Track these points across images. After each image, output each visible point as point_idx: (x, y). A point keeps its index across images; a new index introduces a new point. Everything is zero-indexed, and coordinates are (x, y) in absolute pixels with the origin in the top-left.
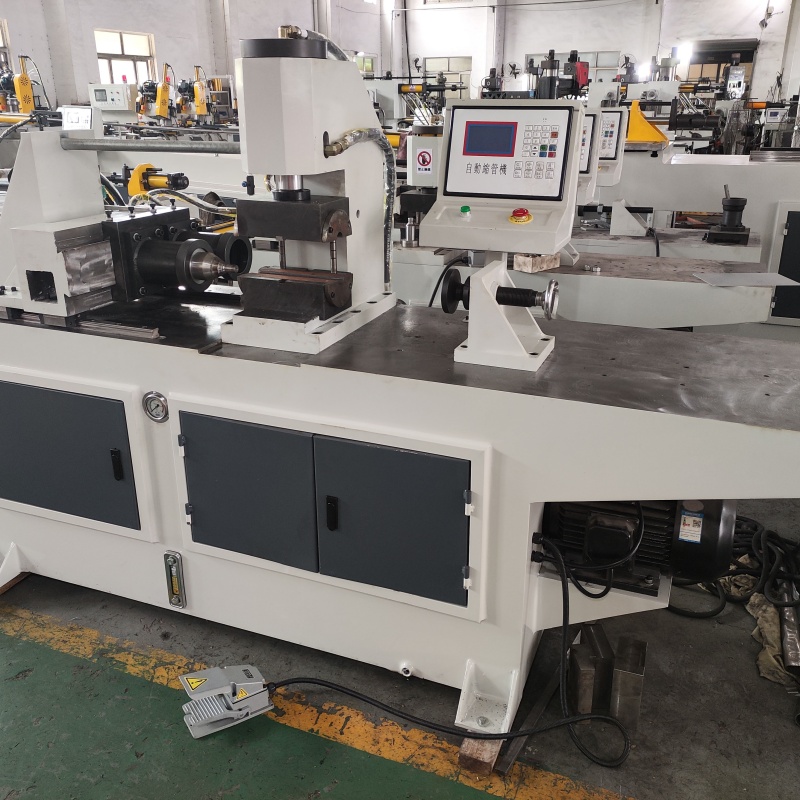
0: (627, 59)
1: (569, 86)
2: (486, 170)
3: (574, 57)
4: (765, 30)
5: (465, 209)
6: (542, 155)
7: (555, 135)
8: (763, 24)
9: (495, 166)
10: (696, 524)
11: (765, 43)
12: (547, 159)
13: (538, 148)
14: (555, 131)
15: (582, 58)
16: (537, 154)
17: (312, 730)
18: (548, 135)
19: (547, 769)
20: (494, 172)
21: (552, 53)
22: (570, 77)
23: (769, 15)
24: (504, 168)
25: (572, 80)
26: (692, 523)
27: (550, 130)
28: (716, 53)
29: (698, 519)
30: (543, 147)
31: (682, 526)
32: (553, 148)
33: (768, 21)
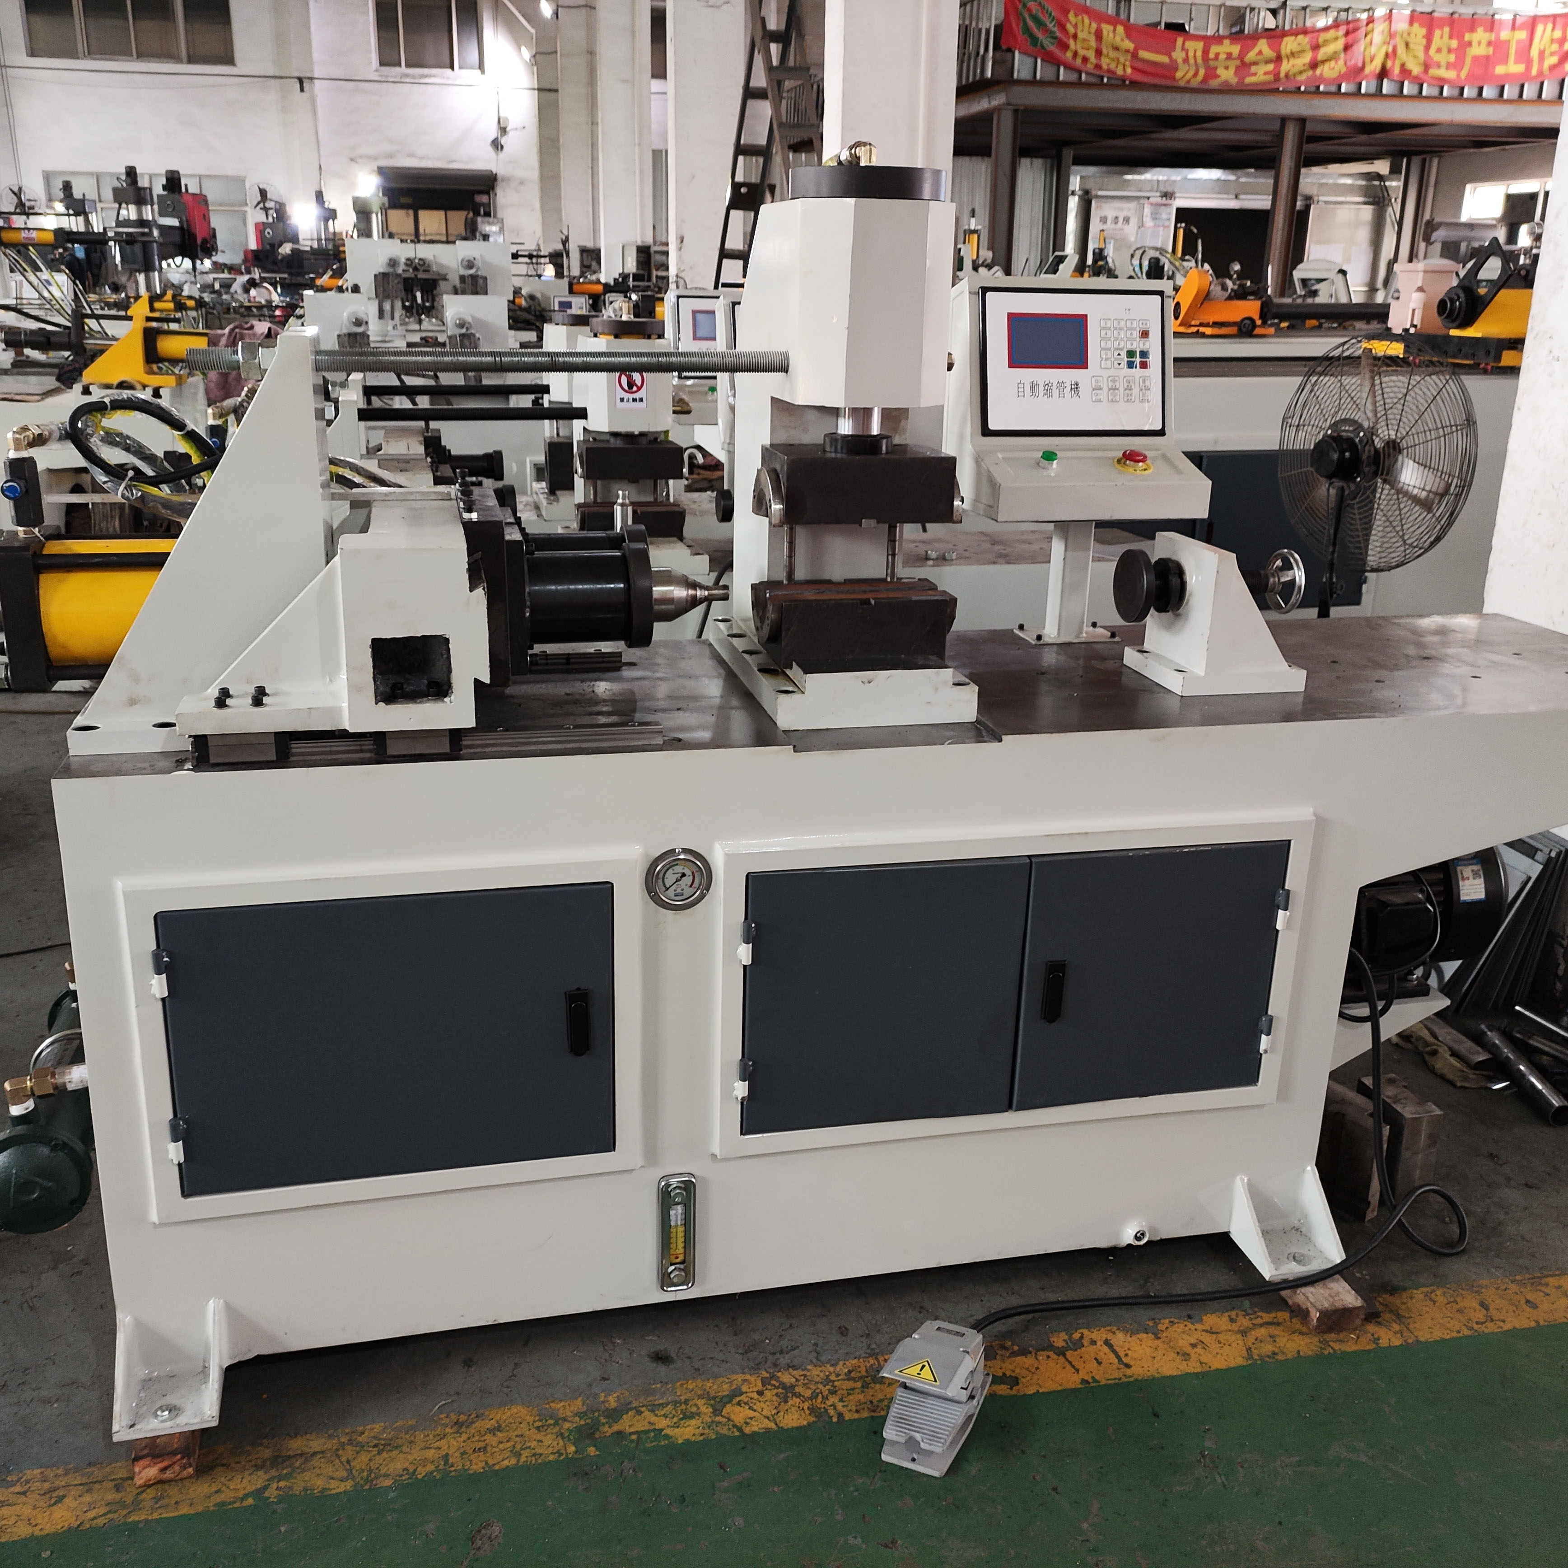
0: (263, 193)
1: (177, 238)
2: (1048, 392)
3: (173, 182)
4: (502, 155)
5: (1049, 456)
6: (1131, 365)
7: (1145, 334)
8: (497, 145)
9: (1061, 384)
10: (1475, 874)
11: (506, 179)
12: (1137, 372)
13: (1124, 354)
14: (1144, 327)
15: (190, 185)
16: (1124, 364)
17: (1084, 1381)
18: (1136, 334)
19: (1405, 1289)
20: (1061, 395)
21: (131, 173)
22: (174, 222)
23: (503, 130)
24: (1075, 387)
25: (181, 228)
26: (1471, 875)
27: (1138, 327)
28: (416, 190)
29: (1476, 868)
30: (1131, 354)
31: (1461, 883)
32: (1144, 354)
33: (503, 141)
